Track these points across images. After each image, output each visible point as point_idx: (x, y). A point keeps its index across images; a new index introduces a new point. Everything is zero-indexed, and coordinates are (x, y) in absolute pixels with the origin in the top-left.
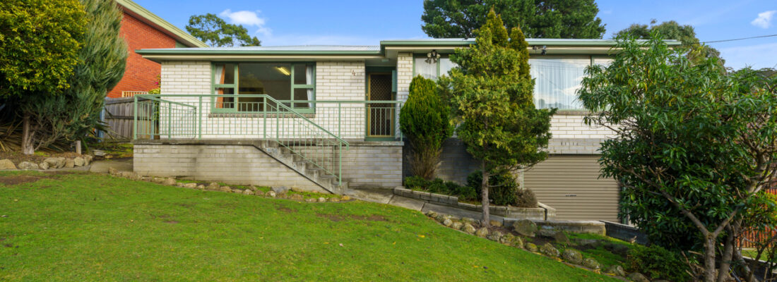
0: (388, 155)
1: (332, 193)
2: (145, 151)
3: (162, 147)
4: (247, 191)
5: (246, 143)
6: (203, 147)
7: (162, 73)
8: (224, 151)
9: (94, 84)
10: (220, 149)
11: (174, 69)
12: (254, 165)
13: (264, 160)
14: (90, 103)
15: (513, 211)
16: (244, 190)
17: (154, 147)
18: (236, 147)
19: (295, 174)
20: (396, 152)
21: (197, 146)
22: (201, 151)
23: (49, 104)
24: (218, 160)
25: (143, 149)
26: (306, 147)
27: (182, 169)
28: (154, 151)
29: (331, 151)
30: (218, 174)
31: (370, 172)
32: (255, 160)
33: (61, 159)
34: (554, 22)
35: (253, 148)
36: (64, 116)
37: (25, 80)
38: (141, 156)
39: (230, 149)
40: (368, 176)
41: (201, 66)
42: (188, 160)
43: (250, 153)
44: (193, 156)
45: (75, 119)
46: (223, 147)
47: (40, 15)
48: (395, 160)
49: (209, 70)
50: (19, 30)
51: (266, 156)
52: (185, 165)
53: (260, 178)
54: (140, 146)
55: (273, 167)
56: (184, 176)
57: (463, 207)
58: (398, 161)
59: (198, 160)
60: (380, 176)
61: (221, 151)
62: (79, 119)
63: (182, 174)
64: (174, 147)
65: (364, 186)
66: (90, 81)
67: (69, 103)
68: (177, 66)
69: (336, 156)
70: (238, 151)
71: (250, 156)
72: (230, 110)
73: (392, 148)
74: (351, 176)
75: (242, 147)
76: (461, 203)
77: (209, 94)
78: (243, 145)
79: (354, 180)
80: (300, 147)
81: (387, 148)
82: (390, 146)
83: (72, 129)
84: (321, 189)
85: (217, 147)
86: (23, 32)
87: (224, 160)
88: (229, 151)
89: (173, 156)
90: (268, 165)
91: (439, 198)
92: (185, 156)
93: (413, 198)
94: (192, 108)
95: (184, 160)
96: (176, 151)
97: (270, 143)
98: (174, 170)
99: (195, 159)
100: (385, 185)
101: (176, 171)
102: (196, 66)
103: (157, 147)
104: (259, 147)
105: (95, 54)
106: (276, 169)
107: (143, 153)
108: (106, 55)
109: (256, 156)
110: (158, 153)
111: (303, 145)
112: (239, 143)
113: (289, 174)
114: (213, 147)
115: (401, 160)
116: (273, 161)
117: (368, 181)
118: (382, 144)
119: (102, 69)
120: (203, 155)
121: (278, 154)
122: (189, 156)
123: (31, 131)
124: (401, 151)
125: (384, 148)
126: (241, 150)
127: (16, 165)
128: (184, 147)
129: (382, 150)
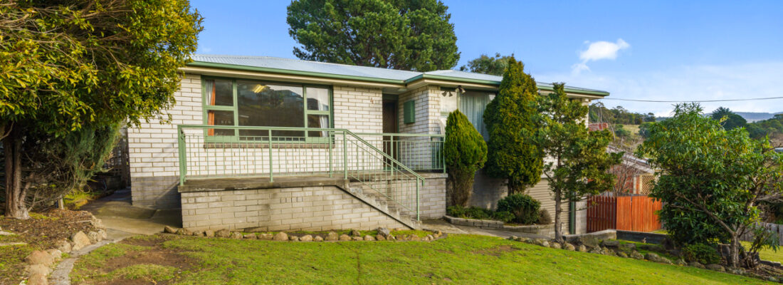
0: (434, 187)
1: (412, 229)
2: (199, 200)
3: (222, 193)
5: (327, 184)
6: (277, 191)
8: (302, 194)
10: (297, 192)
12: (336, 207)
13: (346, 201)
15: (541, 228)
17: (211, 194)
18: (316, 188)
19: (377, 213)
20: (441, 184)
21: (269, 190)
22: (274, 196)
24: (297, 205)
25: (195, 197)
27: (253, 219)
28: (211, 199)
32: (337, 202)
34: (427, 45)
35: (335, 188)
38: (194, 206)
39: (308, 192)
41: (188, 81)
42: (259, 208)
43: (331, 195)
44: (265, 202)
46: (300, 189)
48: (441, 191)
49: (200, 86)
51: (348, 196)
52: (256, 214)
54: (191, 194)
55: (356, 207)
56: (255, 228)
57: (507, 229)
58: (443, 192)
59: (272, 206)
60: (429, 208)
61: (298, 194)
63: (251, 225)
64: (239, 192)
70: (317, 193)
71: (331, 198)
73: (437, 180)
75: (322, 188)
76: (505, 226)
78: (324, 186)
81: (434, 180)
82: (436, 178)
85: (294, 190)
87: (302, 204)
88: (307, 194)
89: (239, 203)
90: (350, 206)
91: (489, 224)
92: (255, 202)
93: (467, 226)
95: (254, 208)
96: (242, 198)
98: (241, 222)
99: (267, 206)
100: (432, 216)
101: (241, 223)
103: (216, 193)
104: (343, 187)
106: (360, 210)
107: (196, 202)
109: (338, 197)
110: (217, 201)
112: (320, 184)
113: (372, 214)
114: (289, 190)
115: (445, 191)
116: (356, 201)
118: (430, 177)
120: (277, 200)
122: (260, 202)
124: (444, 183)
125: (431, 180)
126: (320, 192)
128: (253, 192)
129: (430, 182)
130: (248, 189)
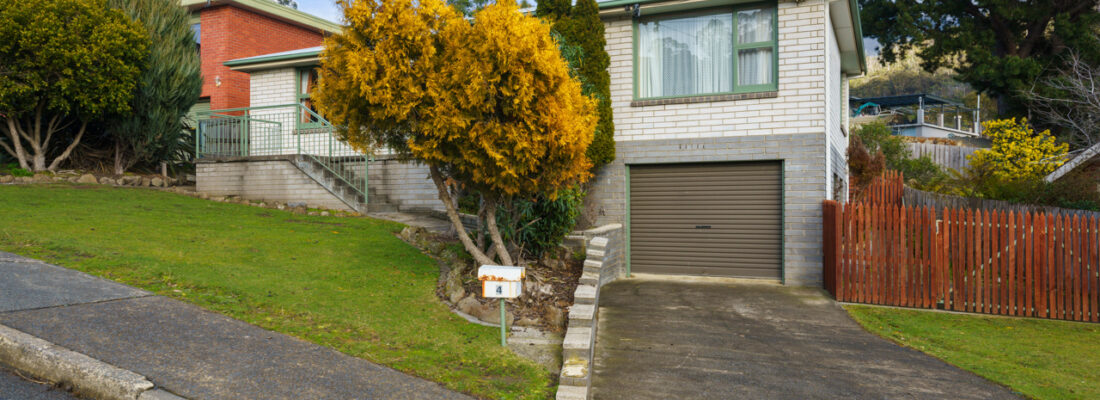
1: (356, 211)
2: (205, 170)
4: (261, 204)
5: (283, 159)
6: (248, 164)
7: (251, 86)
8: (265, 168)
9: (163, 103)
11: (261, 80)
12: (290, 182)
13: (298, 177)
14: (161, 124)
16: (259, 203)
17: (211, 165)
18: (275, 162)
19: (324, 191)
21: (243, 163)
22: (247, 169)
23: (126, 126)
24: (261, 177)
25: (203, 168)
26: (355, 163)
27: (233, 188)
28: (211, 169)
29: (380, 167)
30: (260, 193)
31: (420, 192)
32: (291, 177)
33: (138, 177)
35: (289, 163)
36: (142, 137)
37: (94, 105)
38: (202, 175)
39: (270, 166)
40: (420, 197)
41: (285, 74)
42: (237, 178)
43: (286, 169)
44: (240, 174)
45: (150, 140)
46: (264, 163)
47: (95, 49)
49: (292, 77)
50: (82, 64)
51: (299, 172)
52: (234, 183)
53: (295, 197)
54: (201, 165)
55: (306, 183)
56: (235, 195)
59: (245, 178)
61: (262, 168)
62: (154, 139)
63: (232, 193)
64: (226, 165)
65: (414, 209)
66: (158, 102)
67: (144, 124)
68: (264, 76)
69: (385, 172)
70: (276, 167)
71: (286, 172)
72: (314, 125)
74: (401, 197)
75: (279, 162)
77: (292, 103)
78: (280, 160)
79: (404, 202)
80: (350, 163)
83: (150, 150)
84: (347, 207)
85: (260, 163)
86: (84, 66)
87: (265, 177)
88: (270, 167)
89: (225, 174)
90: (301, 181)
92: (234, 174)
94: (277, 125)
95: (234, 178)
96: (227, 169)
97: (306, 158)
98: (226, 189)
99: (242, 177)
101: (228, 190)
102: (280, 75)
103: (214, 165)
104: (294, 162)
105: (161, 74)
106: (308, 186)
107: (203, 172)
108: (173, 74)
109: (292, 172)
110: (214, 171)
111: (353, 160)
112: (277, 158)
113: (319, 191)
114: (256, 163)
116: (305, 177)
117: (419, 202)
119: (169, 89)
120: (248, 173)
121: (309, 168)
122: (238, 174)
123: (120, 153)
126: (279, 166)
127: (98, 180)
128: (234, 164)
130: (230, 162)
